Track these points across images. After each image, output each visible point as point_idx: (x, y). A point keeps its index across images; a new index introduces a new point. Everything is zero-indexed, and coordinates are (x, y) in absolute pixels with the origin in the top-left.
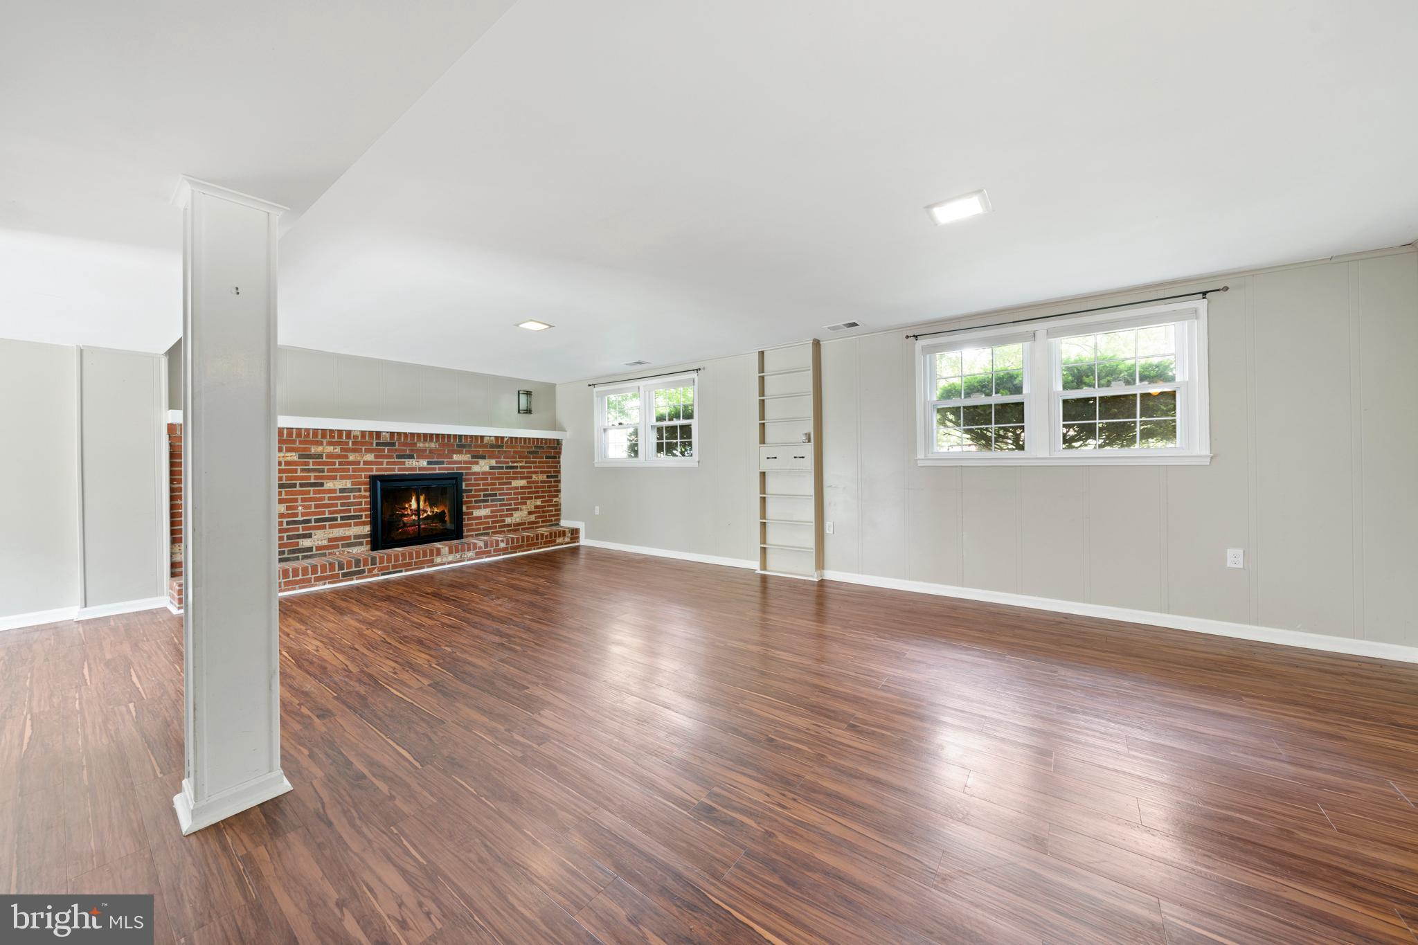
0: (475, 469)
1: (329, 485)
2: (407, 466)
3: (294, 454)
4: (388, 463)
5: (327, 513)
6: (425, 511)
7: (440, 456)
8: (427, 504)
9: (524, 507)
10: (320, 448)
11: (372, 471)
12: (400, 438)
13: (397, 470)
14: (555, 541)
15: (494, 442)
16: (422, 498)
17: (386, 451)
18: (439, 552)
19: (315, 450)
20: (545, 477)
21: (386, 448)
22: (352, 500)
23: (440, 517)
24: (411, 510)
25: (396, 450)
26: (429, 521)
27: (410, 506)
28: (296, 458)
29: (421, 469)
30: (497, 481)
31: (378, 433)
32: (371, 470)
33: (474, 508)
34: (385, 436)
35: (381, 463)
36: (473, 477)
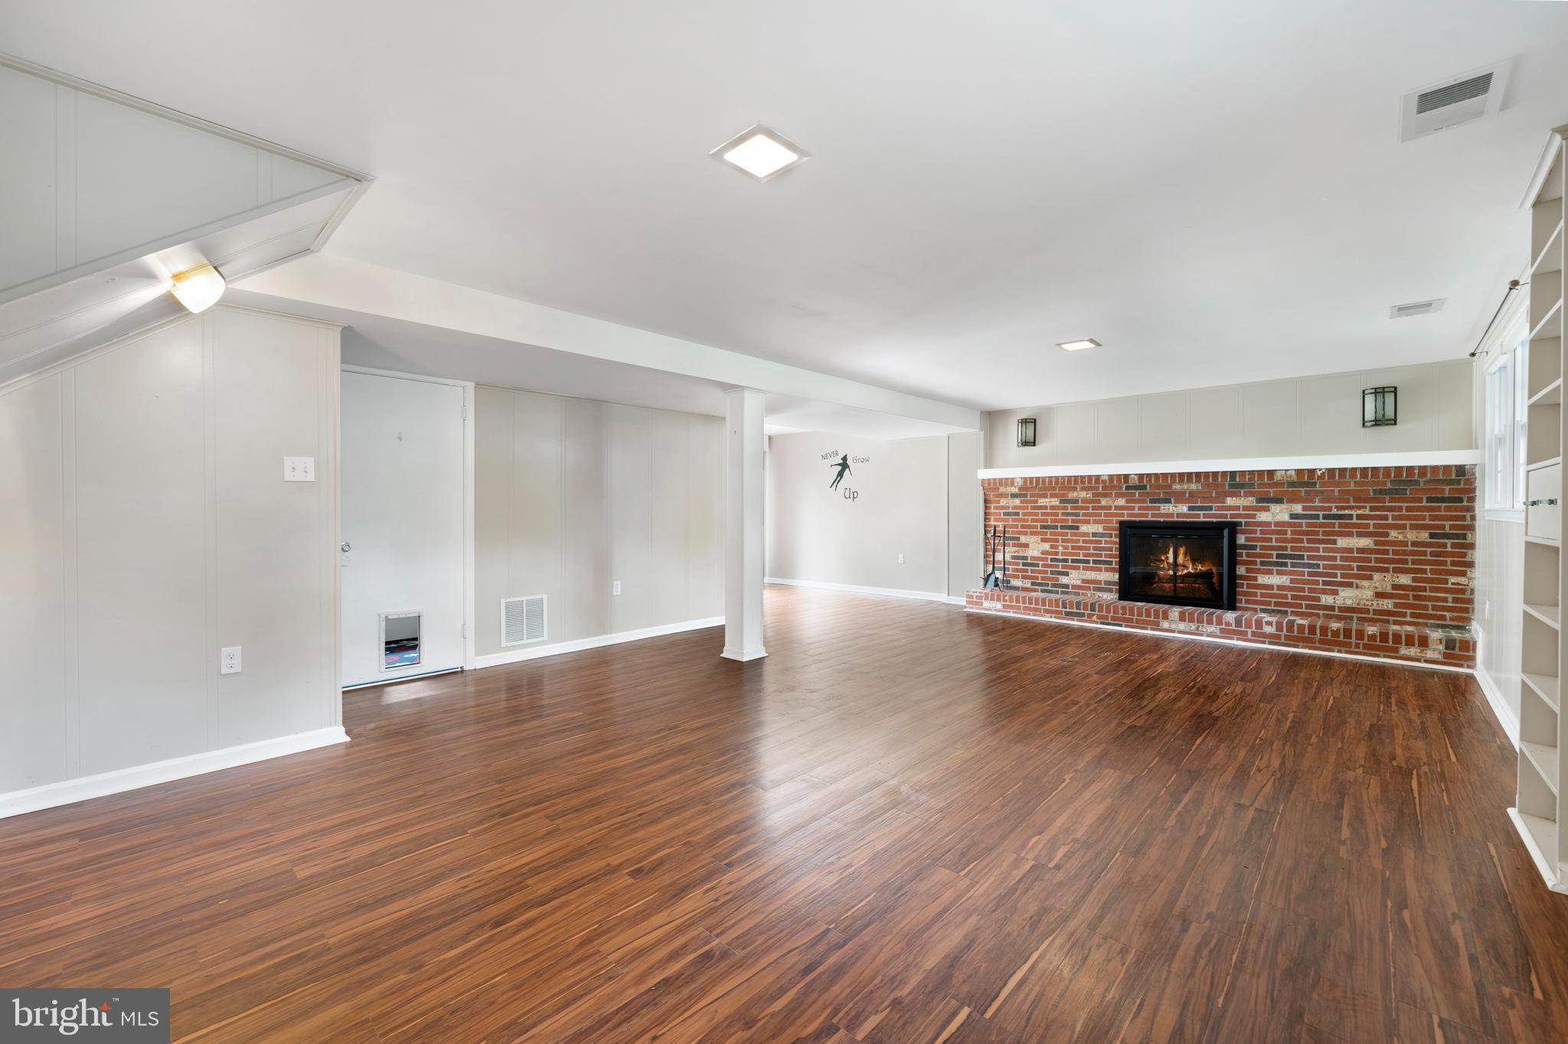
0: (1263, 517)
1: (1084, 528)
2: (1163, 511)
3: (1056, 499)
4: (1140, 508)
5: (1081, 555)
6: (1185, 567)
7: (1205, 499)
8: (1189, 558)
9: (1365, 583)
10: (1076, 494)
11: (1123, 517)
12: (1150, 480)
13: (1150, 516)
14: (1396, 650)
15: (1295, 478)
16: (1182, 551)
17: (1137, 495)
18: (1166, 617)
19: (1073, 495)
20: (1427, 535)
21: (1137, 492)
22: (1103, 545)
23: (1205, 576)
24: (1168, 563)
25: (1148, 493)
26: (1190, 580)
27: (1167, 558)
28: (1057, 503)
29: (1179, 515)
30: (1305, 537)
31: (1126, 477)
32: (1122, 515)
33: (1259, 571)
34: (1134, 478)
35: (1133, 508)
36: (1259, 529)
